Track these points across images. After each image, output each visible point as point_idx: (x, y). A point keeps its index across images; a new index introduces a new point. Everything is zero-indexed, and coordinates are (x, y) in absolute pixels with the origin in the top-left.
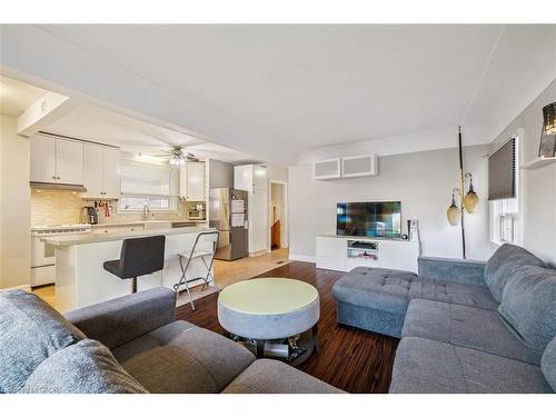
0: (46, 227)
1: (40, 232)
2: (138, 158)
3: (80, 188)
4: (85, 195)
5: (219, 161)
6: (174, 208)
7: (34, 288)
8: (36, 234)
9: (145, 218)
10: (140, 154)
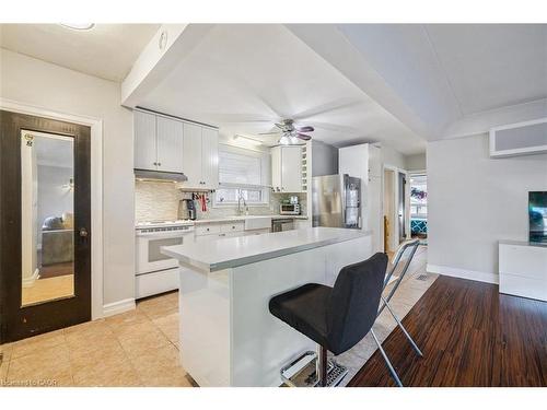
0: (148, 225)
1: (144, 230)
2: (232, 142)
3: (181, 177)
4: (184, 186)
5: (321, 142)
6: (265, 200)
7: (138, 301)
8: (140, 233)
9: (240, 212)
10: (235, 137)
